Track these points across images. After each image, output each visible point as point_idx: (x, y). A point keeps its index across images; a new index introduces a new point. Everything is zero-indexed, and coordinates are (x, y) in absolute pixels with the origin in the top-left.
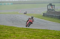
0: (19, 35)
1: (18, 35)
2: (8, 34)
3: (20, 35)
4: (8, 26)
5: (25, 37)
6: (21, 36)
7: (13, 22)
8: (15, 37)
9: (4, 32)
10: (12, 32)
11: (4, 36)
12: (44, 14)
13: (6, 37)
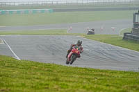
0: (68, 84)
1: (66, 83)
2: (43, 82)
3: (71, 84)
4: (42, 64)
5: (81, 90)
6: (72, 87)
7: (53, 54)
8: (59, 89)
9: (34, 78)
10: (51, 78)
11: (32, 87)
12: (125, 34)
13: (38, 89)
